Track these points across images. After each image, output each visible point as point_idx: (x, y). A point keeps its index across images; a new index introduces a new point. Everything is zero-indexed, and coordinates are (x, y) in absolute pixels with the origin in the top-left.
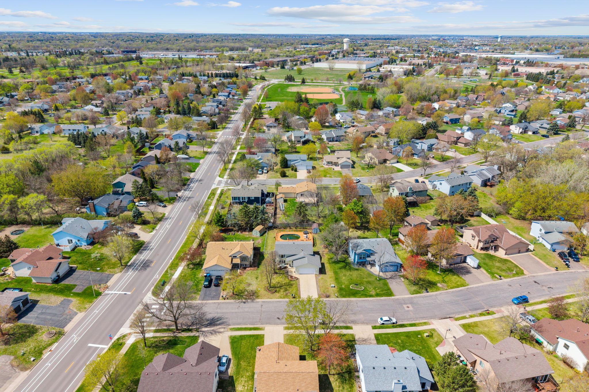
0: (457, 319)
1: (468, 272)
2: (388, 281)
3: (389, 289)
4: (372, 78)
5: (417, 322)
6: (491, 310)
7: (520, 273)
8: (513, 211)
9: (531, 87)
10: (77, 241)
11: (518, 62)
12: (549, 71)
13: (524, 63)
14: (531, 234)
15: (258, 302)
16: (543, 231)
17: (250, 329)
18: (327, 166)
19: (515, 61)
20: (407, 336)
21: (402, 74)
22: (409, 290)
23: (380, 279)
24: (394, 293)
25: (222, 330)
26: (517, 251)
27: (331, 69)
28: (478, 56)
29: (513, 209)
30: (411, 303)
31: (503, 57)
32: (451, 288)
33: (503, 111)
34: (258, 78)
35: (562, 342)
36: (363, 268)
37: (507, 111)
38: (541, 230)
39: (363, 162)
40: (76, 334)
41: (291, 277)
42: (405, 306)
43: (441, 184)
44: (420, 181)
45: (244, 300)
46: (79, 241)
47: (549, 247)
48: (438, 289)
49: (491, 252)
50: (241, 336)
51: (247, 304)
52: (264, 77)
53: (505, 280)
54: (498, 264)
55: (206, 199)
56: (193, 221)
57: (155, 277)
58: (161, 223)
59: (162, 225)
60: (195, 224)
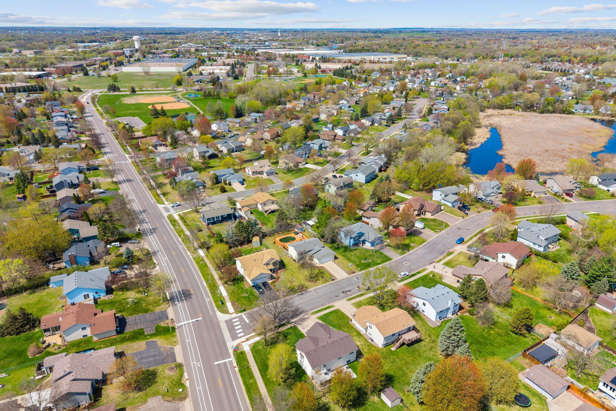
0: (438, 262)
1: (421, 233)
2: (381, 251)
3: (386, 256)
4: (201, 82)
5: (419, 270)
6: (450, 251)
7: (447, 225)
8: (413, 186)
9: (345, 83)
10: (94, 294)
11: (314, 58)
12: (345, 66)
13: (320, 59)
14: (433, 199)
15: (311, 291)
16: (443, 196)
17: (326, 309)
18: (253, 176)
19: (311, 57)
20: (422, 280)
21: (225, 75)
22: (398, 253)
23: (376, 251)
24: (391, 258)
25: (307, 316)
26: (436, 212)
27: (147, 73)
28: (277, 53)
29: (413, 184)
30: (406, 260)
31: (300, 54)
32: (420, 245)
33: (343, 108)
34: (71, 89)
35: (500, 255)
36: (359, 248)
37: (347, 107)
38: (441, 195)
39: (278, 167)
40: (193, 361)
41: (318, 267)
42: (404, 263)
43: (357, 175)
44: (338, 176)
45: (300, 293)
46: (96, 293)
47: (450, 205)
48: (413, 248)
49: (422, 216)
50: (324, 315)
51: (304, 295)
52: (79, 88)
53: (443, 232)
54: (432, 223)
55: (172, 227)
56: (183, 248)
57: (207, 300)
58: (153, 257)
59: (157, 259)
60: (189, 250)
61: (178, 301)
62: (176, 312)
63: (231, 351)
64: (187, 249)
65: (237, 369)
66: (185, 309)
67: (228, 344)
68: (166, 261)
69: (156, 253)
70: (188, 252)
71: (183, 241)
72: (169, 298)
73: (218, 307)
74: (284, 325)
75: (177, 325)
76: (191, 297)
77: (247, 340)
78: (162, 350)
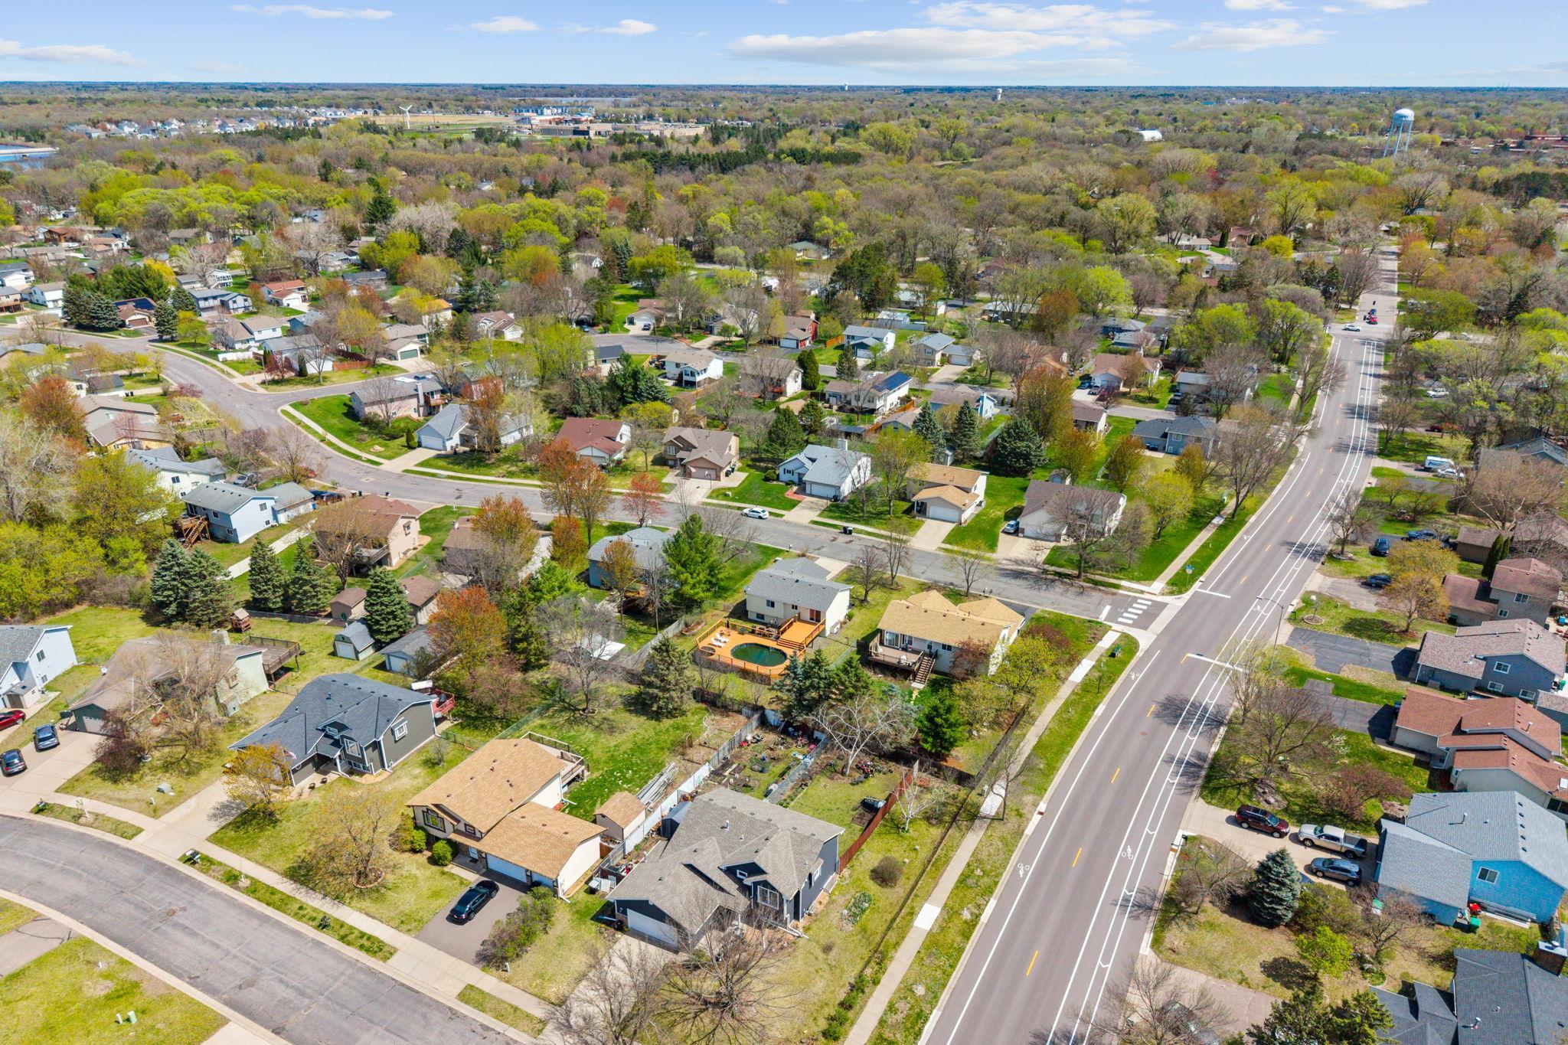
50: (979, 548)
55: (935, 1016)
56: (1025, 859)
57: (1137, 678)
58: (1163, 889)
59: (1158, 864)
60: (1020, 833)
61: (1205, 710)
63: (1186, 596)
64: (1024, 839)
65: (1202, 578)
66: (1206, 688)
67: (1181, 604)
68: (1132, 842)
69: (1139, 905)
70: (1029, 830)
71: (989, 891)
72: (1223, 730)
73: (1132, 652)
74: (1057, 574)
75: (1248, 671)
76: (1168, 698)
77: (1142, 592)
78: (1312, 650)
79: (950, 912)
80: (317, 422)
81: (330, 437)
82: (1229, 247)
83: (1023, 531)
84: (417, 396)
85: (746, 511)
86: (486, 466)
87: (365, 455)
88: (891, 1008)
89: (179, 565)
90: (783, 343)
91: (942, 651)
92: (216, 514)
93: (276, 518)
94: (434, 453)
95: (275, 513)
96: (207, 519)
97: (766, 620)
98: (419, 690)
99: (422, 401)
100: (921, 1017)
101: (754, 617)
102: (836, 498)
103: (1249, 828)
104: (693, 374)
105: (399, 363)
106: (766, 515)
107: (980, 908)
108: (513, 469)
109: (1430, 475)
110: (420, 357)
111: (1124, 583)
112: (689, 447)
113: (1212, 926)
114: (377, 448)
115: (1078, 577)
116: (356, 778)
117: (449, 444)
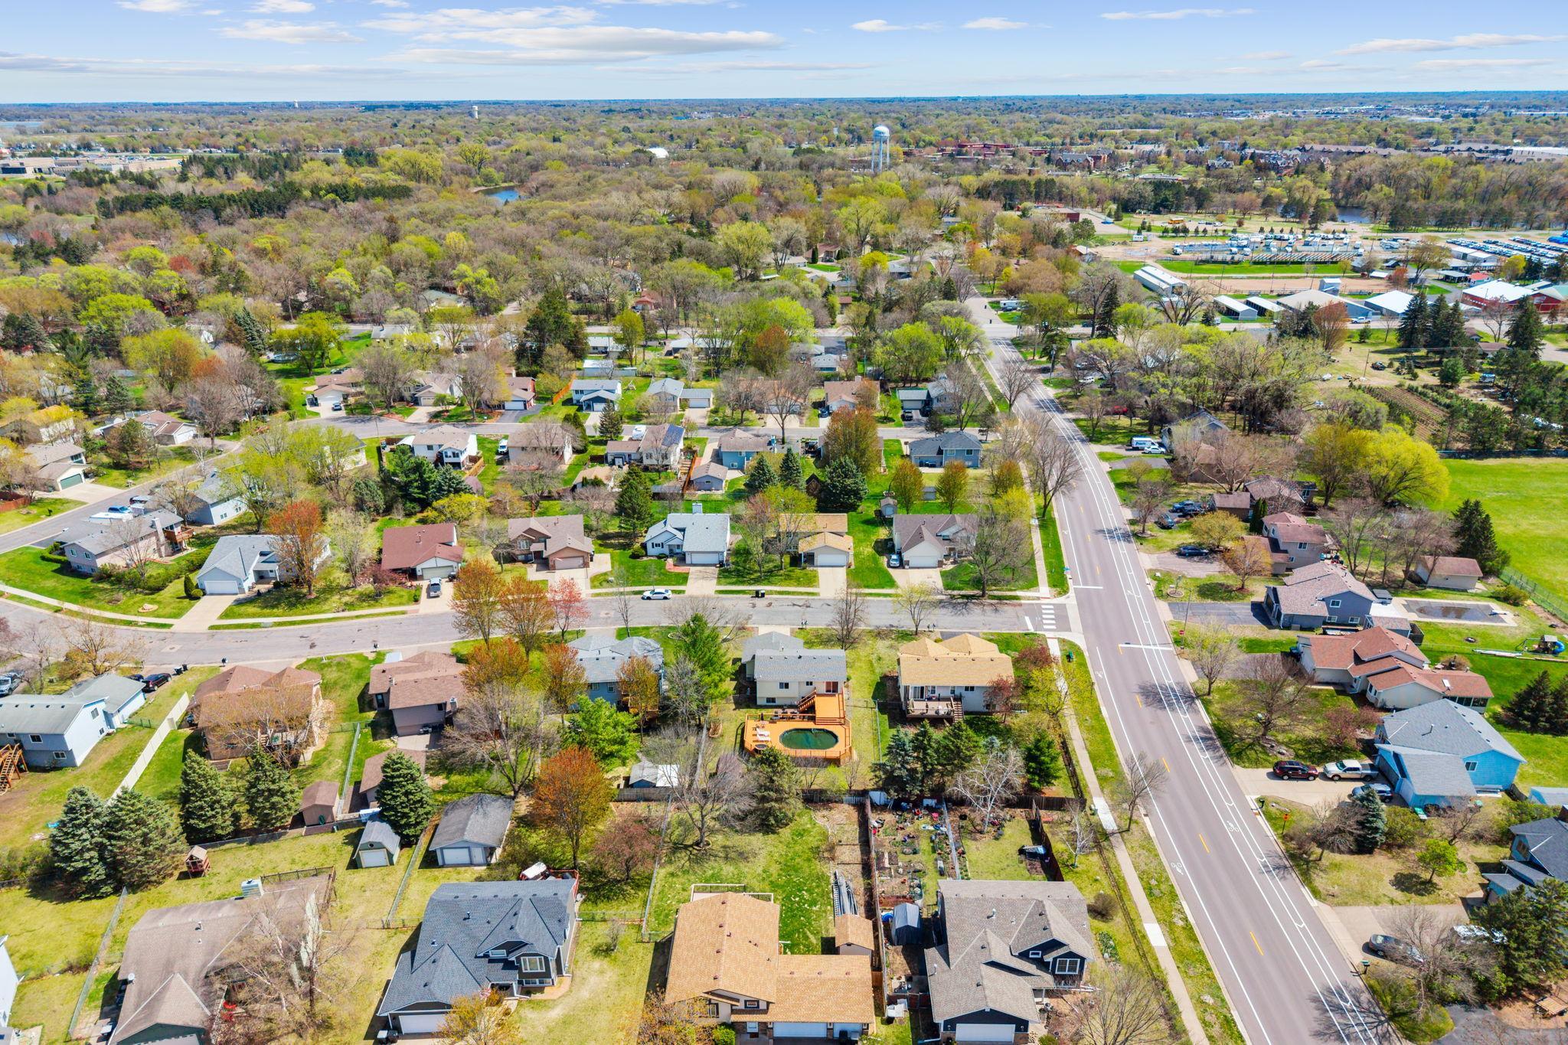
25: (916, 594)
50: (881, 586)
55: (1237, 1016)
56: (1171, 858)
57: (1103, 675)
58: (1279, 848)
59: (1259, 829)
60: (1148, 838)
61: (1173, 690)
62: (1176, 671)
63: (1073, 594)
64: (1156, 842)
66: (1156, 669)
67: (1075, 602)
68: (1227, 817)
70: (1152, 832)
71: (1174, 895)
72: (1199, 703)
73: (1080, 653)
74: (963, 596)
75: (1172, 648)
76: (1141, 687)
77: (1039, 598)
78: (1196, 619)
79: (1167, 924)
80: (26, 588)
81: (67, 605)
82: (820, 263)
83: (908, 563)
84: (156, 534)
85: (647, 594)
86: (311, 601)
87: (141, 619)
88: (1206, 1024)
89: (97, 816)
90: (508, 405)
91: (964, 693)
92: (36, 738)
93: (109, 723)
94: (229, 601)
95: (108, 717)
96: (21, 747)
97: (778, 702)
98: (536, 878)
99: (162, 538)
100: (1228, 1022)
101: (764, 702)
102: (721, 564)
103: (1290, 778)
104: (455, 455)
105: (63, 493)
106: (669, 594)
107: (1181, 911)
108: (346, 599)
109: (1139, 453)
110: (87, 483)
111: (1019, 593)
112: (544, 538)
113: (1337, 866)
114: (148, 606)
115: (983, 595)
116: (538, 996)
117: (246, 585)
